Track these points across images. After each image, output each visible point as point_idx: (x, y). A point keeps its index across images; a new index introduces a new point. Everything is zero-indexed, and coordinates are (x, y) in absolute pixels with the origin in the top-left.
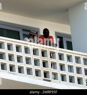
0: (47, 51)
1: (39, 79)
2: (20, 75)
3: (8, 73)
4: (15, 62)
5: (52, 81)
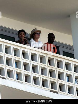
0: (54, 59)
1: (46, 90)
2: (27, 84)
3: (15, 82)
4: (22, 70)
5: (59, 93)
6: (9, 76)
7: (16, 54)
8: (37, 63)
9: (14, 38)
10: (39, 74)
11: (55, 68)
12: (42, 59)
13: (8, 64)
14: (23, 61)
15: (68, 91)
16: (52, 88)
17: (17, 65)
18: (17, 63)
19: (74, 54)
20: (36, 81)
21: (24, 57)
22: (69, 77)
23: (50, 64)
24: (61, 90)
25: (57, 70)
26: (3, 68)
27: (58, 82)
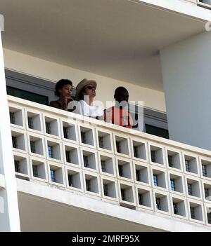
3: (48, 185)
4: (62, 161)
5: (139, 209)
6: (36, 174)
7: (51, 129)
8: (94, 148)
9: (47, 98)
10: (97, 171)
11: (129, 157)
12: (104, 139)
13: (33, 150)
14: (64, 143)
15: (156, 205)
16: (124, 199)
17: (52, 151)
18: (53, 148)
19: (167, 131)
20: (90, 184)
21: (66, 136)
22: (158, 176)
23: (119, 151)
24: (141, 203)
25: (133, 162)
26: (25, 159)
27: (136, 186)
